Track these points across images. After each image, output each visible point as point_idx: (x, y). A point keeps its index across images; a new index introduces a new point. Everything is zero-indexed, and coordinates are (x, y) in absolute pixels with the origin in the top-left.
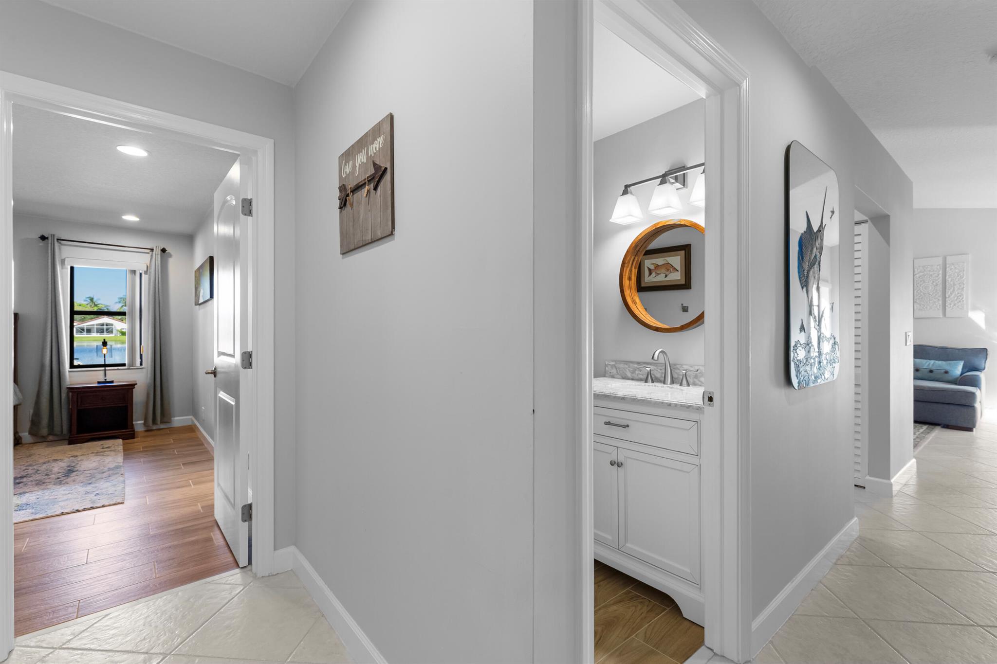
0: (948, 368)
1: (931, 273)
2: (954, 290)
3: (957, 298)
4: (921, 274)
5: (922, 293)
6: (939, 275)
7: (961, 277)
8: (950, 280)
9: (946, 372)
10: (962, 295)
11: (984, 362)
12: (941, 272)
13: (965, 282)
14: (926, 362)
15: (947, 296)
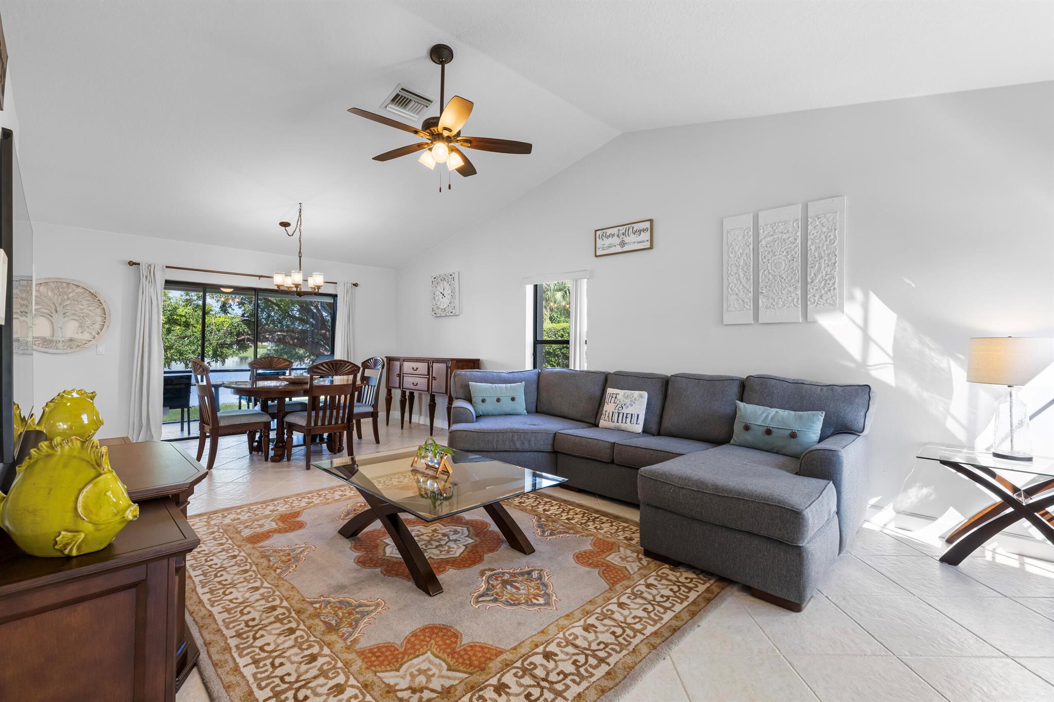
0: (796, 427)
1: (785, 236)
2: (820, 268)
3: (825, 285)
4: (770, 239)
5: (770, 276)
6: (796, 240)
7: (832, 242)
8: (813, 248)
9: (793, 435)
10: (834, 277)
11: (863, 414)
12: (799, 234)
13: (837, 253)
14: (763, 413)
15: (809, 280)
